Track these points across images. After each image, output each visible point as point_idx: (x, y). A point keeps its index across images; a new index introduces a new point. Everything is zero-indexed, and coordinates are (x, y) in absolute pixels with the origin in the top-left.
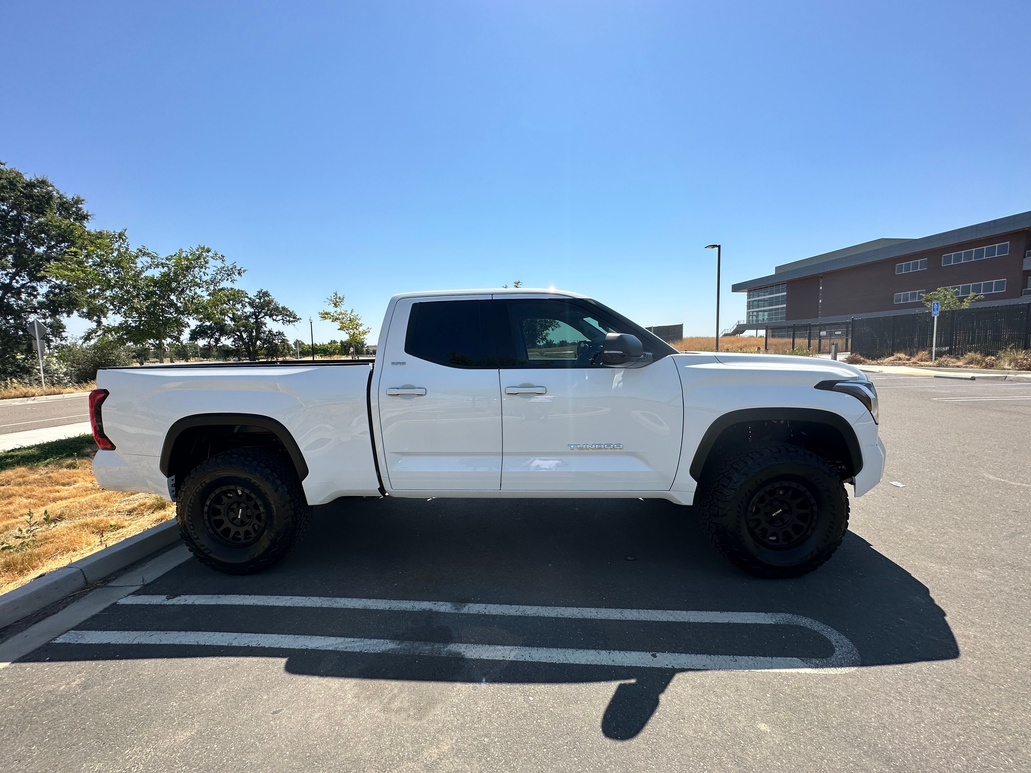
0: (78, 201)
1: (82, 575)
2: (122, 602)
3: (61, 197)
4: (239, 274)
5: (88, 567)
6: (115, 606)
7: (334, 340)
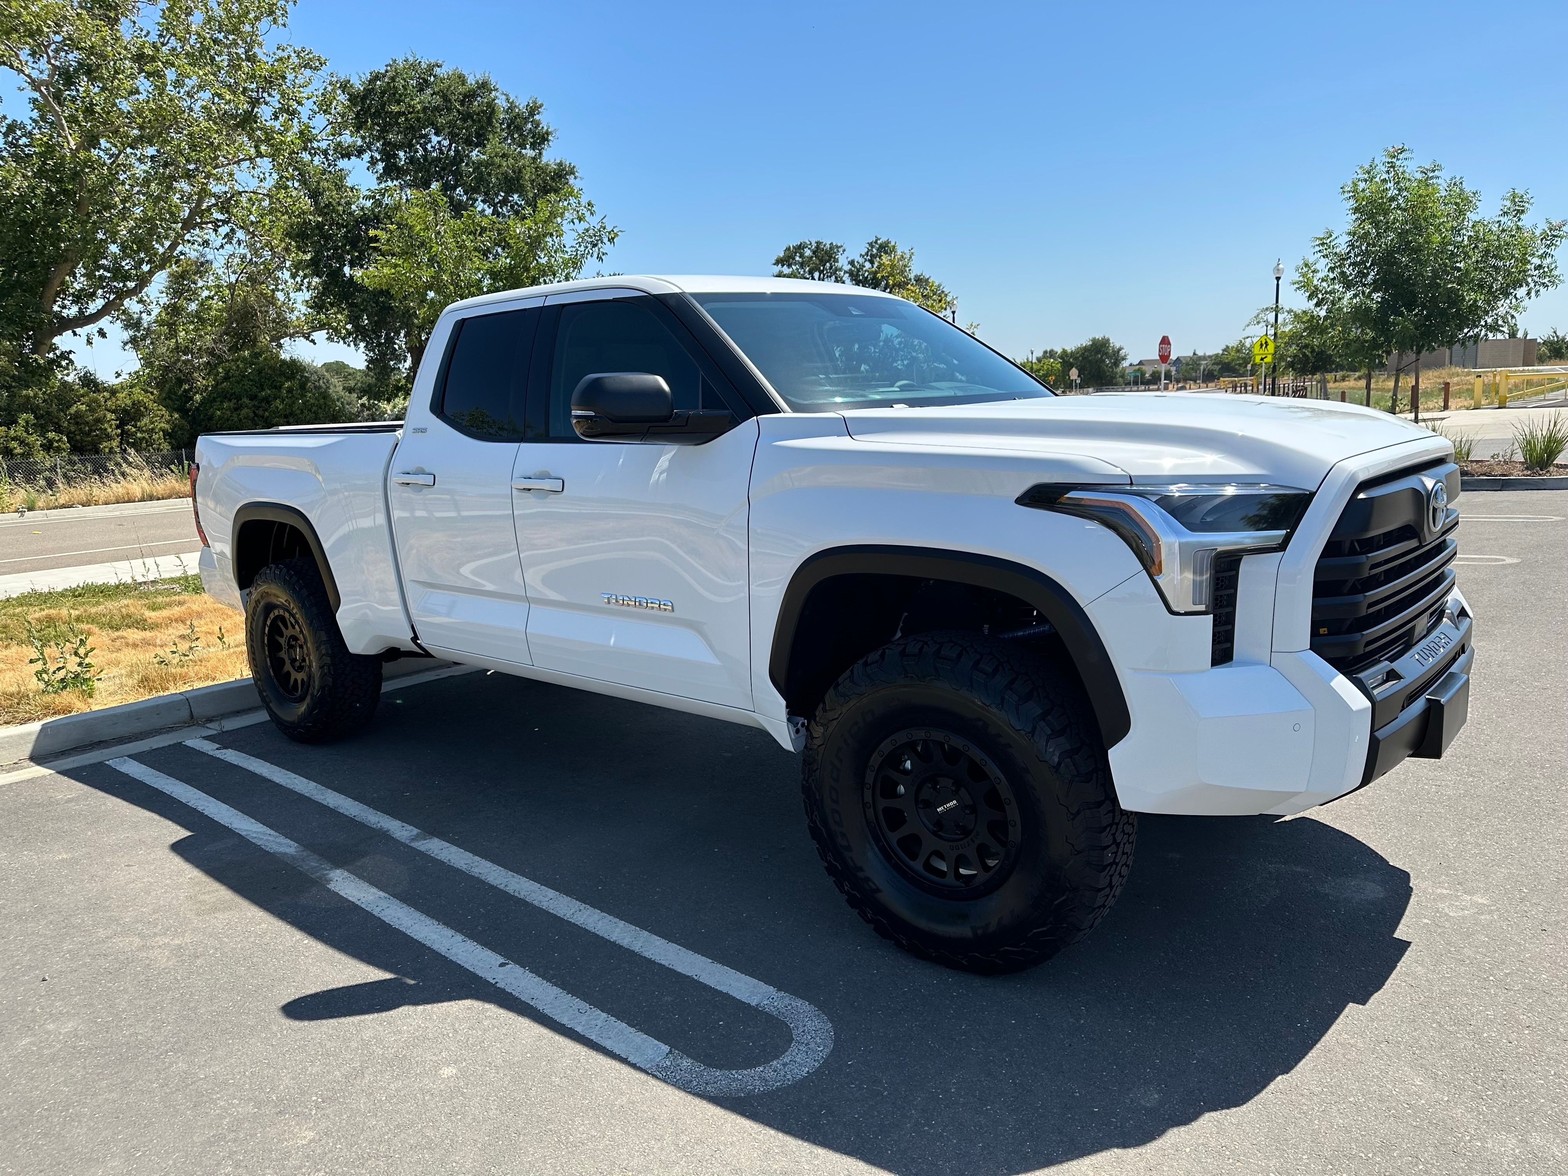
0: (533, 110)
1: (187, 707)
2: (189, 743)
3: (512, 107)
4: (611, 240)
5: (196, 697)
6: (179, 747)
7: (1052, 351)
